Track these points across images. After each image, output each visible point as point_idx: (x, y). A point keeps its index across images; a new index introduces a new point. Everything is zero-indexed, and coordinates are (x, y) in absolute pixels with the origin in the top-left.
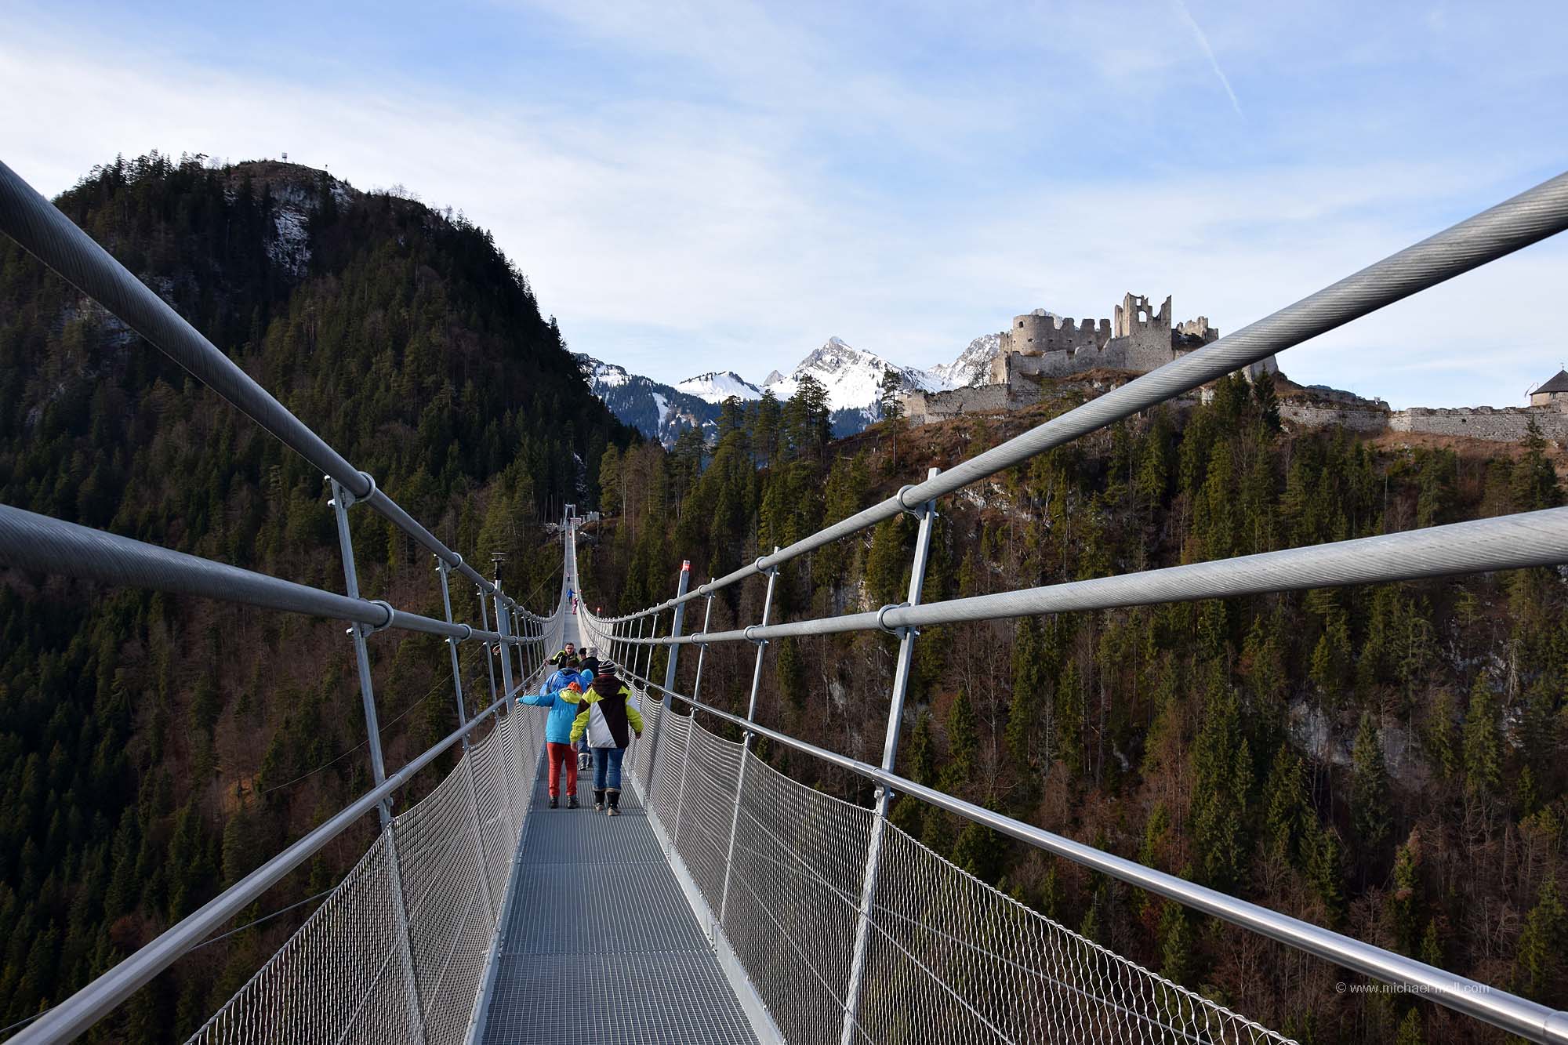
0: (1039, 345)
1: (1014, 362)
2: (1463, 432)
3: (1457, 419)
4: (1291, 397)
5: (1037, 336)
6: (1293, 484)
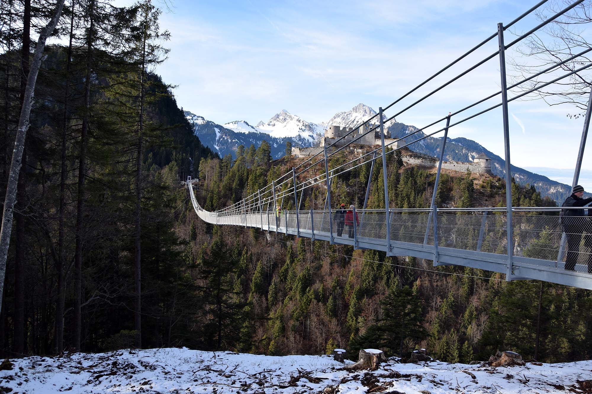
0: (335, 135)
1: (327, 140)
2: (454, 169)
3: (453, 165)
4: (408, 155)
5: (335, 132)
6: (402, 182)
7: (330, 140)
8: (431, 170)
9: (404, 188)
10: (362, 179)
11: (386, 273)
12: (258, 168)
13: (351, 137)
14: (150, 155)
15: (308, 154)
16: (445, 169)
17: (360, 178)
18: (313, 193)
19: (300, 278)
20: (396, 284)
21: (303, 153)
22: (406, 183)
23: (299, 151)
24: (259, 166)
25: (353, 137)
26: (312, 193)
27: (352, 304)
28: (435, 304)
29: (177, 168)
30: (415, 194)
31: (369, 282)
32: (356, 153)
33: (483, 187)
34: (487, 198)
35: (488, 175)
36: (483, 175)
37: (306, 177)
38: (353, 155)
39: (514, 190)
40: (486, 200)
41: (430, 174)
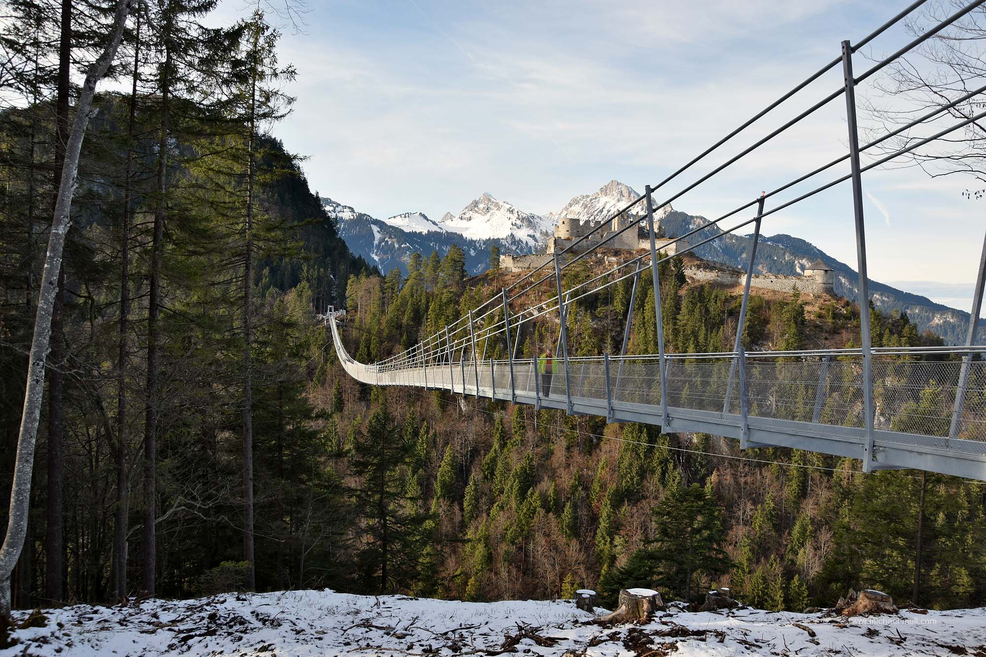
0: (571, 235)
1: (558, 242)
2: (771, 287)
3: (769, 281)
4: (694, 266)
5: (571, 229)
6: (684, 310)
7: (564, 242)
8: (733, 290)
9: (688, 320)
10: (618, 306)
11: (661, 463)
12: (445, 291)
13: (599, 236)
14: (266, 271)
15: (527, 265)
16: (757, 288)
17: (615, 304)
18: (536, 332)
19: (517, 473)
20: (676, 481)
21: (520, 264)
22: (691, 312)
23: (512, 261)
24: (446, 287)
25: (602, 236)
26: (534, 331)
27: (604, 514)
28: (744, 513)
29: (310, 293)
30: (707, 330)
31: (632, 479)
32: (607, 262)
33: (820, 316)
34: (827, 335)
35: (828, 297)
36: (819, 297)
37: (525, 304)
38: (601, 267)
39: (872, 320)
40: (826, 339)
41: (731, 297)
